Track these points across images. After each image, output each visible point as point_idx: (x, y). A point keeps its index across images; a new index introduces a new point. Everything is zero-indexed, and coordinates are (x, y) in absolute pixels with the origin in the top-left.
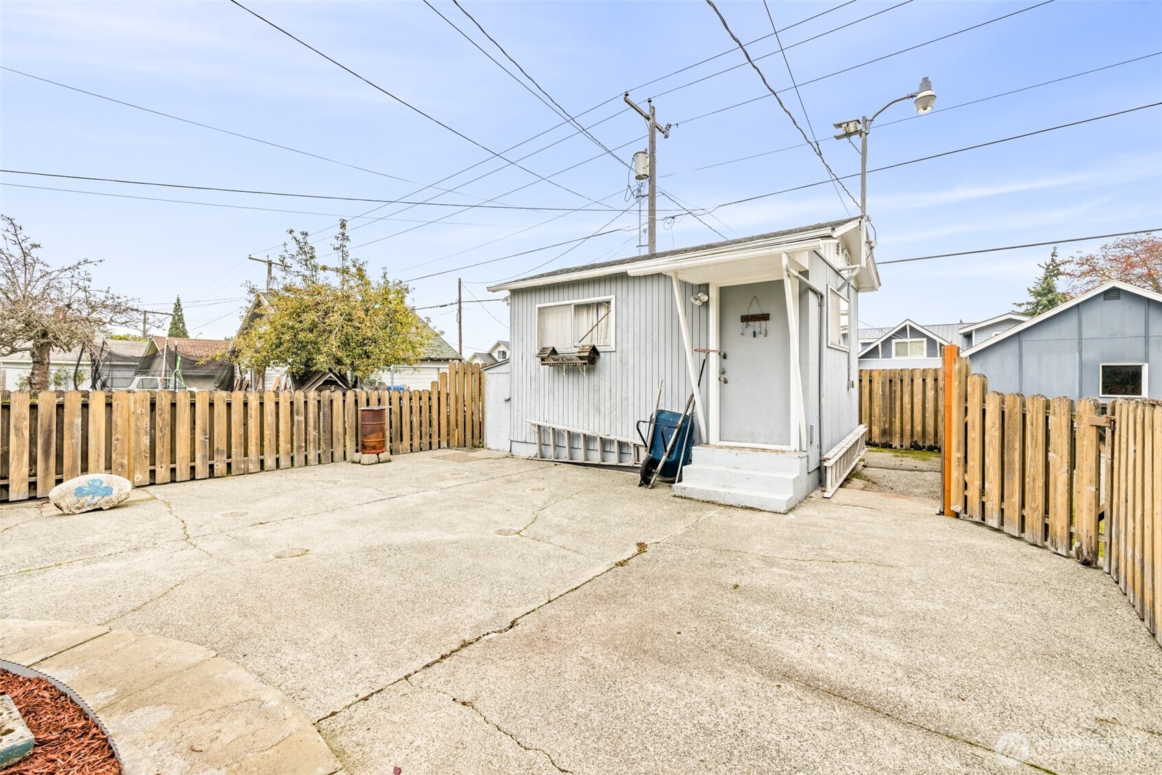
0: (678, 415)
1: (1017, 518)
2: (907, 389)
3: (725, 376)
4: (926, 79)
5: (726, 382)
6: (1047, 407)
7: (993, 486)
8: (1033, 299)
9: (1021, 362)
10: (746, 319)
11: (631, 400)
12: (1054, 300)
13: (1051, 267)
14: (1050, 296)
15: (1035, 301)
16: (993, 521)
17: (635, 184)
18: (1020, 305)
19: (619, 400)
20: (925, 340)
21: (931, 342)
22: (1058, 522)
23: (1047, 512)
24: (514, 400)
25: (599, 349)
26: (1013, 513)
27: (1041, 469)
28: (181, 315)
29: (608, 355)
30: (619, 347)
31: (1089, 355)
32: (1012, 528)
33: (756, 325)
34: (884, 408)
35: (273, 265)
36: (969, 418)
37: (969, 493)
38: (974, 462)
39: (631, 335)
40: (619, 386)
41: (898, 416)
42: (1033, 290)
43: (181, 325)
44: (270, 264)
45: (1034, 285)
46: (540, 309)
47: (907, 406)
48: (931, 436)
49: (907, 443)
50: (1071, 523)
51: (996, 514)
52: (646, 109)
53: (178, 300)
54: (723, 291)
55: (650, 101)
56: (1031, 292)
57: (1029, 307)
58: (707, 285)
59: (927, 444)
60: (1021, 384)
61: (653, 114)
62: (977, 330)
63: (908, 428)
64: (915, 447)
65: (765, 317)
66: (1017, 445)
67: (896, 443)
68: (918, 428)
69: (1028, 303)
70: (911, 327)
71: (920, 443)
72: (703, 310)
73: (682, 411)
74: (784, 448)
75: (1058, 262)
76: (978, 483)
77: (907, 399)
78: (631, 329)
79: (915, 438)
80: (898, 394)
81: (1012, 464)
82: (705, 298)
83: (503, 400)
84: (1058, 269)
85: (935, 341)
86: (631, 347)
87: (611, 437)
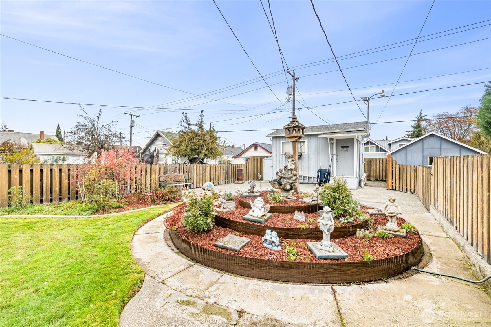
0: (327, 170)
1: (402, 187)
2: (375, 164)
3: (337, 160)
4: (383, 90)
5: (337, 162)
6: (407, 167)
7: (397, 183)
8: (413, 130)
9: (406, 155)
10: (343, 147)
11: (311, 166)
12: (420, 130)
13: (420, 118)
14: (419, 129)
15: (414, 130)
16: (397, 189)
17: (287, 97)
18: (408, 132)
19: (308, 166)
20: (375, 146)
21: (377, 147)
22: (409, 187)
23: (407, 186)
24: (274, 167)
25: (302, 153)
26: (401, 187)
27: (406, 178)
28: (60, 132)
29: (304, 155)
30: (308, 153)
31: (426, 153)
32: (401, 190)
33: (345, 149)
34: (368, 169)
35: (133, 116)
36: (393, 169)
37: (393, 185)
38: (394, 178)
39: (311, 150)
40: (308, 163)
41: (372, 171)
42: (413, 126)
43: (60, 136)
44: (131, 115)
45: (414, 124)
46: (283, 142)
47: (375, 168)
48: (381, 177)
49: (375, 179)
50: (411, 187)
51: (398, 188)
52: (292, 73)
53: (59, 125)
54: (336, 140)
55: (293, 71)
56: (412, 127)
57: (412, 133)
58: (333, 139)
59: (380, 179)
60: (406, 162)
61: (294, 75)
62: (393, 143)
63: (375, 175)
64: (377, 180)
65: (348, 147)
66: (402, 174)
67: (371, 179)
68: (378, 175)
69: (411, 131)
70: (370, 141)
71: (378, 179)
72: (332, 145)
73: (328, 169)
74: (352, 177)
75: (422, 116)
76: (395, 182)
77: (375, 166)
78: (311, 149)
79: (377, 178)
80: (372, 165)
81: (401, 177)
82: (332, 142)
83: (270, 167)
84: (422, 118)
85: (379, 147)
86: (311, 153)
87: (306, 176)
